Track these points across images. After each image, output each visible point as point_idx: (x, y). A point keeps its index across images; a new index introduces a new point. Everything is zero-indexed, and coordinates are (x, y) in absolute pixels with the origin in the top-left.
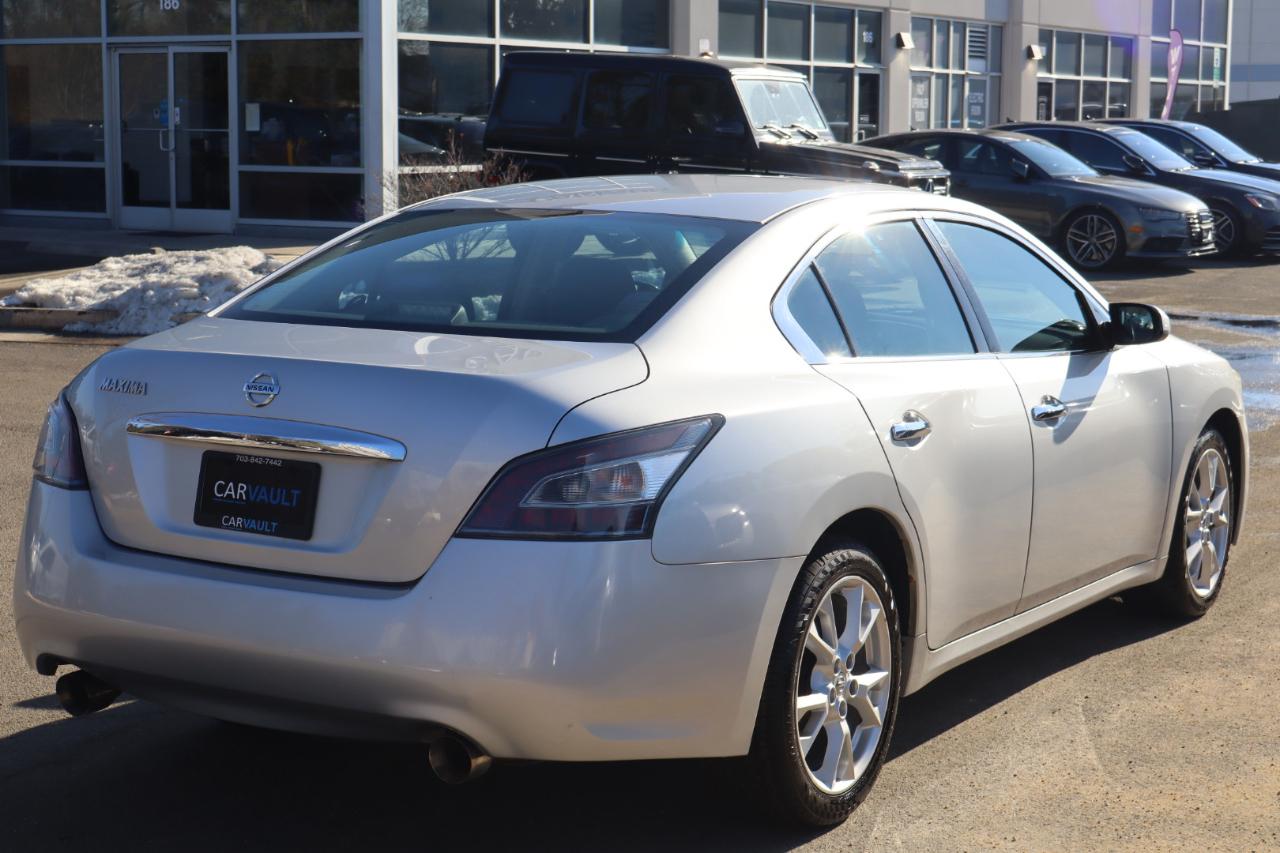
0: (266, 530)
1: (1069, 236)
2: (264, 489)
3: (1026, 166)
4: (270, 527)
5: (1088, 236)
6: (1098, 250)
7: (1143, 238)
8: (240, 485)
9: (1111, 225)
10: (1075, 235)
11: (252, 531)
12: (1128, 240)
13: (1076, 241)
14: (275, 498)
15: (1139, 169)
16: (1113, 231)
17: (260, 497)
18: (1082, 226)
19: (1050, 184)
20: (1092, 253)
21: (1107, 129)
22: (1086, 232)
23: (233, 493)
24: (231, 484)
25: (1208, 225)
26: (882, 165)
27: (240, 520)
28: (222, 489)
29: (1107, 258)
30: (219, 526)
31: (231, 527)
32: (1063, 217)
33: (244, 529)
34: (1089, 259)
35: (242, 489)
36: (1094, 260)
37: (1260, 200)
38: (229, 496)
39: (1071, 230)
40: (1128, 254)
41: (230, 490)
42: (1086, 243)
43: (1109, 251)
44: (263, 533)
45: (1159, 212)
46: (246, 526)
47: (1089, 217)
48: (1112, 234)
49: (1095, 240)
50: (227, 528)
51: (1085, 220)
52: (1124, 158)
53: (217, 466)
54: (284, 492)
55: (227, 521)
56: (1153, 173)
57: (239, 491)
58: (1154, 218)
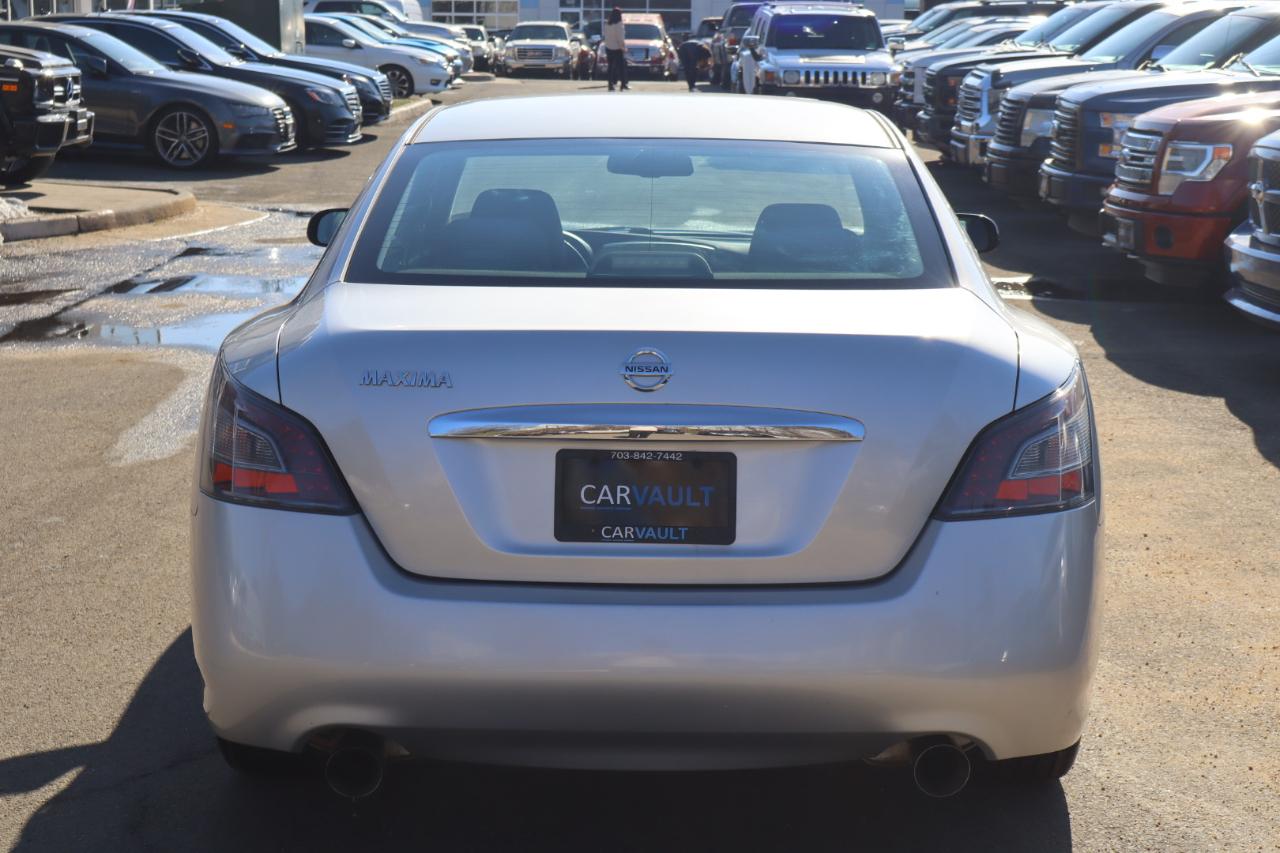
0: (672, 537)
1: (157, 134)
2: (656, 490)
3: (105, 61)
4: (677, 533)
5: (178, 134)
6: (188, 147)
7: (235, 135)
8: (619, 487)
9: (202, 123)
10: (163, 133)
11: (650, 540)
12: (221, 137)
13: (164, 140)
14: (675, 499)
15: (195, 63)
16: (204, 128)
17: (653, 498)
18: (171, 124)
19: (132, 80)
20: (182, 150)
21: (154, 21)
22: (175, 130)
23: (610, 498)
24: (606, 487)
25: (290, 120)
26: (27, 63)
27: (629, 530)
28: (592, 494)
29: (200, 156)
30: (598, 538)
31: (617, 539)
32: (149, 116)
33: (638, 540)
34: (179, 157)
35: (623, 493)
36: (185, 159)
37: (319, 93)
38: (605, 502)
39: (159, 128)
40: (221, 151)
41: (605, 494)
42: (177, 141)
43: (200, 150)
44: (668, 541)
45: (247, 108)
46: (640, 537)
47: (178, 114)
48: (204, 132)
49: (184, 138)
50: (612, 540)
51: (174, 118)
52: (179, 52)
54: (689, 490)
55: (609, 532)
56: (210, 68)
57: (619, 495)
58: (244, 115)
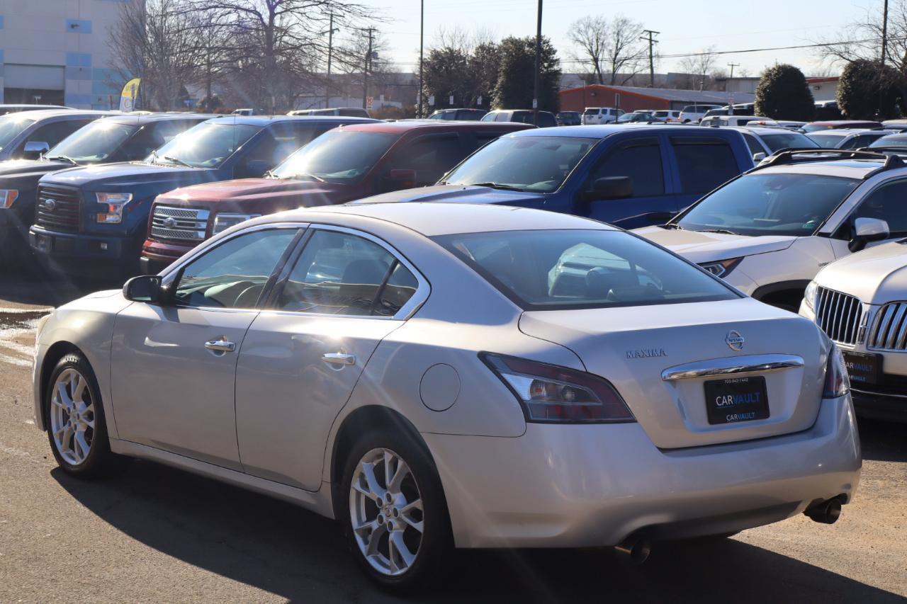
2: (741, 396)
4: (751, 415)
8: (728, 396)
11: (743, 420)
14: (747, 399)
17: (740, 401)
23: (726, 402)
24: (724, 397)
27: (736, 416)
28: (720, 401)
30: (726, 421)
31: (733, 421)
33: (739, 420)
38: (725, 404)
41: (724, 401)
44: (749, 419)
50: (731, 421)
53: (713, 389)
54: (751, 395)
55: (729, 418)
57: (729, 400)
